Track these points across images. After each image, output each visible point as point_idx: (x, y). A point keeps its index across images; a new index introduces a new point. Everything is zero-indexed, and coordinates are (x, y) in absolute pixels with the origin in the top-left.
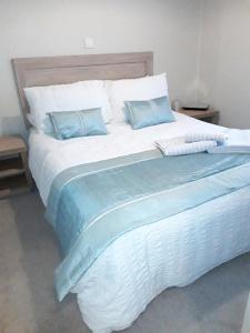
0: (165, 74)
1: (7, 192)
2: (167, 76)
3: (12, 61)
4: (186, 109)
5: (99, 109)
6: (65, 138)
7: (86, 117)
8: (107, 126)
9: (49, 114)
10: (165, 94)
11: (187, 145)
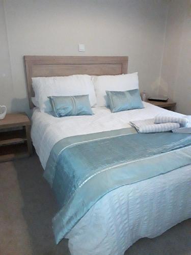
0: (137, 73)
1: (11, 156)
2: (138, 75)
3: (24, 57)
4: (150, 100)
5: (87, 95)
6: (61, 116)
7: (77, 101)
8: (93, 109)
9: (50, 98)
10: (137, 87)
11: (156, 125)
